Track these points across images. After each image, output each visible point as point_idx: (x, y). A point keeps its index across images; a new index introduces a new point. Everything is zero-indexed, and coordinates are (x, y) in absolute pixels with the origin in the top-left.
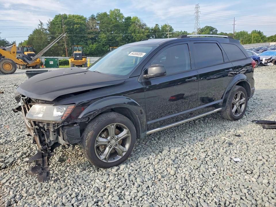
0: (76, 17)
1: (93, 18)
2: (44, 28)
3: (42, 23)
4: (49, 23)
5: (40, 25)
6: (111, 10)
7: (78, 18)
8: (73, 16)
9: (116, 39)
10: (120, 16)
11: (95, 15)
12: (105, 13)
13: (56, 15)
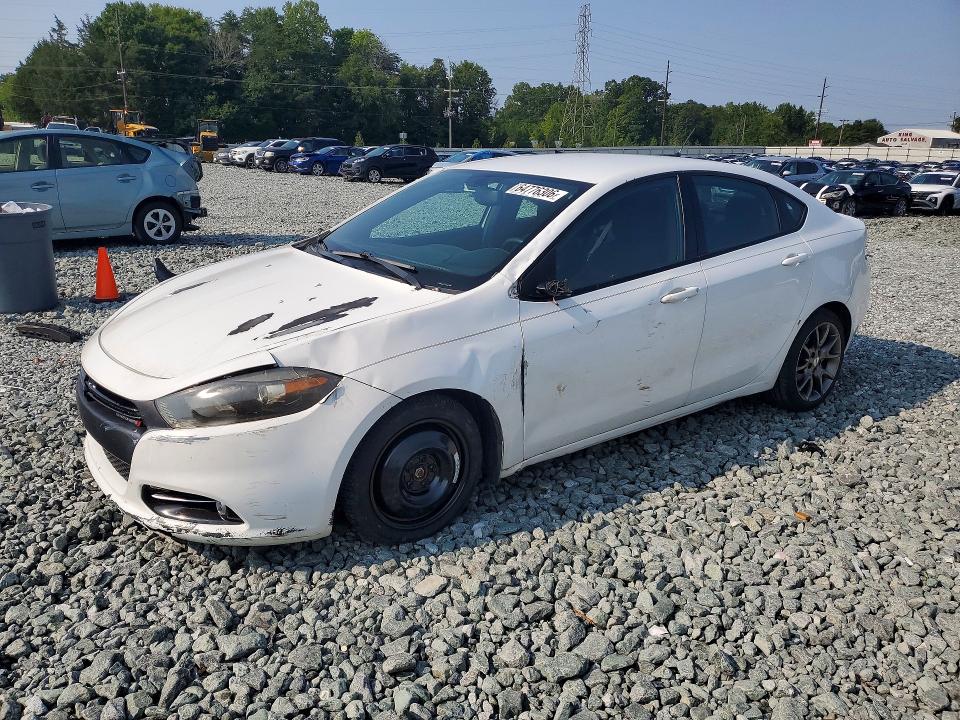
0: (175, 14)
1: (231, 23)
2: (66, 42)
3: (61, 26)
4: (85, 25)
5: (54, 30)
6: (289, 4)
7: (183, 21)
8: (168, 11)
9: (297, 95)
10: (317, 23)
11: (239, 14)
12: (270, 9)
13: (108, 5)
